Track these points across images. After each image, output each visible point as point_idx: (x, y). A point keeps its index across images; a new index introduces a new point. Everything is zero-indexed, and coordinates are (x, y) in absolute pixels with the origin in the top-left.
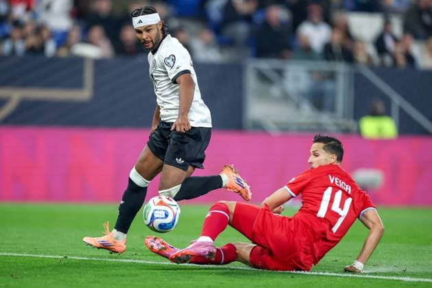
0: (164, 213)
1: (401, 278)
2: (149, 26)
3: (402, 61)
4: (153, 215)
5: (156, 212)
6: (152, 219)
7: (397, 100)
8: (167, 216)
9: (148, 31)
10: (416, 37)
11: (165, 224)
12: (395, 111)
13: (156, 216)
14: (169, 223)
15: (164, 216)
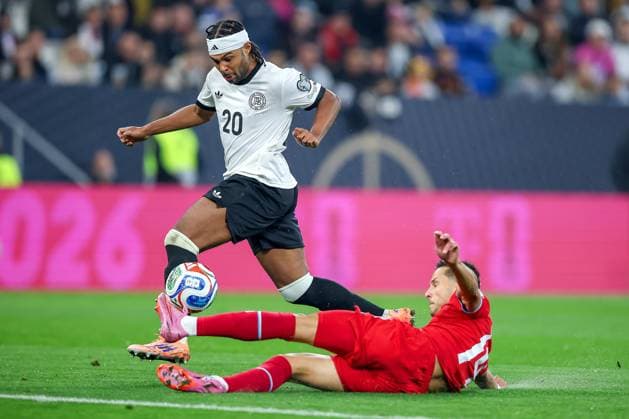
0: (198, 282)
1: (32, 397)
2: (230, 53)
3: (27, 71)
4: (183, 282)
5: (188, 279)
6: (180, 286)
7: (21, 130)
8: (202, 287)
9: (228, 60)
10: (50, 35)
11: (197, 297)
12: (18, 147)
13: (187, 284)
14: (203, 298)
15: (197, 286)
